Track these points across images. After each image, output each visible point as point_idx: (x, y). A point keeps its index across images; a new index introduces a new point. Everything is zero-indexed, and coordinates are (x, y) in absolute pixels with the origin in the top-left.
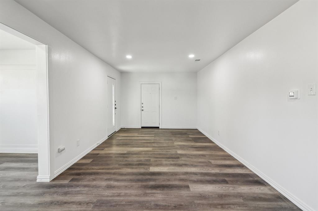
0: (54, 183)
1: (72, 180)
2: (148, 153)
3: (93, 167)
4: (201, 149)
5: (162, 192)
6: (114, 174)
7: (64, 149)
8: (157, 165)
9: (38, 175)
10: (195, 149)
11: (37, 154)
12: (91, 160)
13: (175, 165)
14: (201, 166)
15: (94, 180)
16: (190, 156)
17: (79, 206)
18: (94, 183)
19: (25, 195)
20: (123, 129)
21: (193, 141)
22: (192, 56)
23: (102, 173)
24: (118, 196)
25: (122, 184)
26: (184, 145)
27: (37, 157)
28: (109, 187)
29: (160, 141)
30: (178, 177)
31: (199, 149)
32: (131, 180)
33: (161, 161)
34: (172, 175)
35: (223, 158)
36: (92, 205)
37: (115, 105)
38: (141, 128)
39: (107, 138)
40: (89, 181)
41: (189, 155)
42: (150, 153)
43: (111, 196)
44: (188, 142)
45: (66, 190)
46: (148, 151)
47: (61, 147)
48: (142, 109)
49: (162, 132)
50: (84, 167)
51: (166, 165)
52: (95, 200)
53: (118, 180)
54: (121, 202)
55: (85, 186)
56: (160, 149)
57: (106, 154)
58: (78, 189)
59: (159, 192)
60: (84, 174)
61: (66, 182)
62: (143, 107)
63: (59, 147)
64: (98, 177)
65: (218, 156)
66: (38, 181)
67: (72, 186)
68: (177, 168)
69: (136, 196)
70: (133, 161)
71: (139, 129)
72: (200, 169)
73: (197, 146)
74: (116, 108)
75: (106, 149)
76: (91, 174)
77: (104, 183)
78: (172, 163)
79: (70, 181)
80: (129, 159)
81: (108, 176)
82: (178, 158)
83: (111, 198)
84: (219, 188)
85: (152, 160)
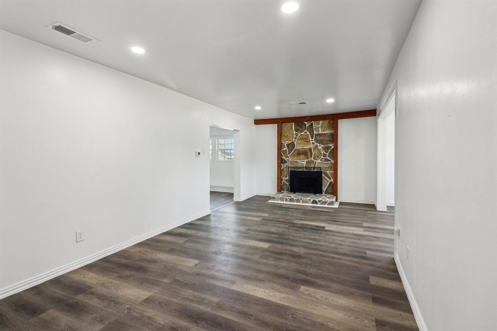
70: (287, 261)
80: (294, 266)
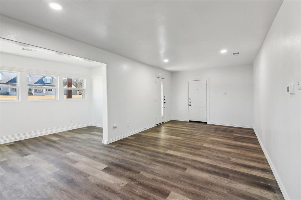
0: (109, 145)
1: (118, 146)
2: (176, 140)
3: (133, 142)
4: (233, 147)
5: (162, 166)
6: (141, 148)
7: (117, 127)
8: (176, 150)
9: (103, 139)
10: (226, 146)
11: (103, 128)
12: (134, 138)
13: (191, 153)
14: (215, 159)
15: (128, 149)
16: (214, 151)
17: (112, 159)
18: (127, 150)
19: (94, 148)
20: (172, 121)
21: (233, 139)
22: (224, 51)
23: (135, 146)
24: (134, 160)
25: (142, 155)
26: (217, 141)
27: (102, 130)
28: (133, 154)
29: (197, 134)
30: (184, 161)
31: (230, 147)
32: (148, 154)
33: (182, 148)
34: (181, 158)
35: (252, 159)
36: (118, 160)
37: (164, 100)
38: (188, 121)
39: (154, 126)
40: (125, 149)
41: (213, 149)
42: (178, 141)
43: (130, 159)
44: (226, 139)
45: (112, 150)
46: (177, 139)
47: (115, 125)
48: (190, 104)
49: (206, 127)
50: (128, 141)
51: (183, 152)
52: (121, 158)
53: (140, 152)
54: (133, 163)
55: (121, 151)
56: (189, 140)
57: (145, 136)
58: (117, 151)
59: (160, 165)
60: (125, 144)
61: (114, 146)
62: (190, 102)
63: (114, 125)
64: (131, 148)
65: (248, 156)
66: (103, 143)
67: (115, 149)
68: (189, 155)
69: (144, 163)
71: (187, 122)
72: (211, 161)
73: (232, 144)
74: (165, 102)
75: (149, 133)
76: (128, 145)
77: (132, 152)
78: (190, 151)
79: (116, 146)
81: (137, 149)
82: (200, 149)
83: (129, 160)
84: (214, 178)
85: (175, 146)
